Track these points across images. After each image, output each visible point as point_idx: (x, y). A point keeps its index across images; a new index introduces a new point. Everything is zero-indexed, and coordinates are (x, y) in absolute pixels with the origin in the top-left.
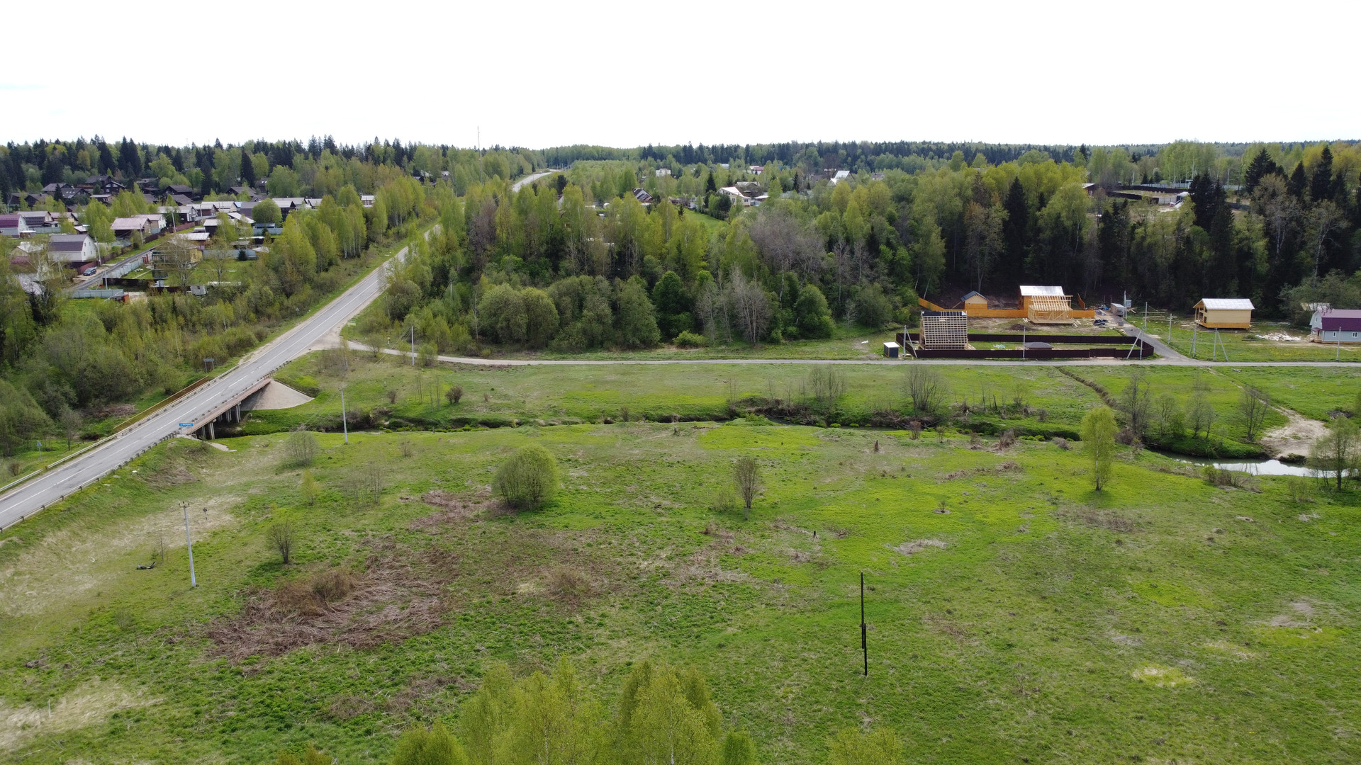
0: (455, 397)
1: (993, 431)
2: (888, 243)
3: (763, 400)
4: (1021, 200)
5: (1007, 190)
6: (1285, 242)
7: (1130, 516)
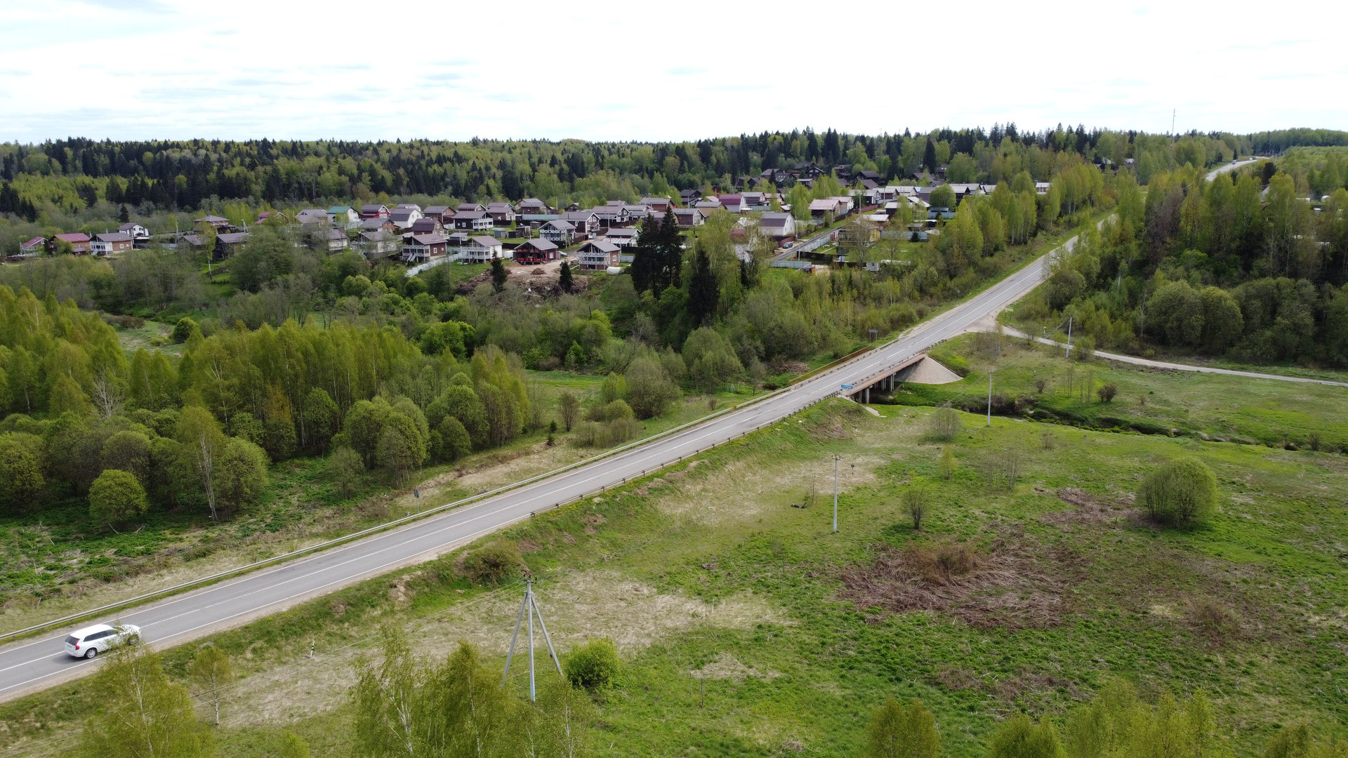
0: (1108, 395)
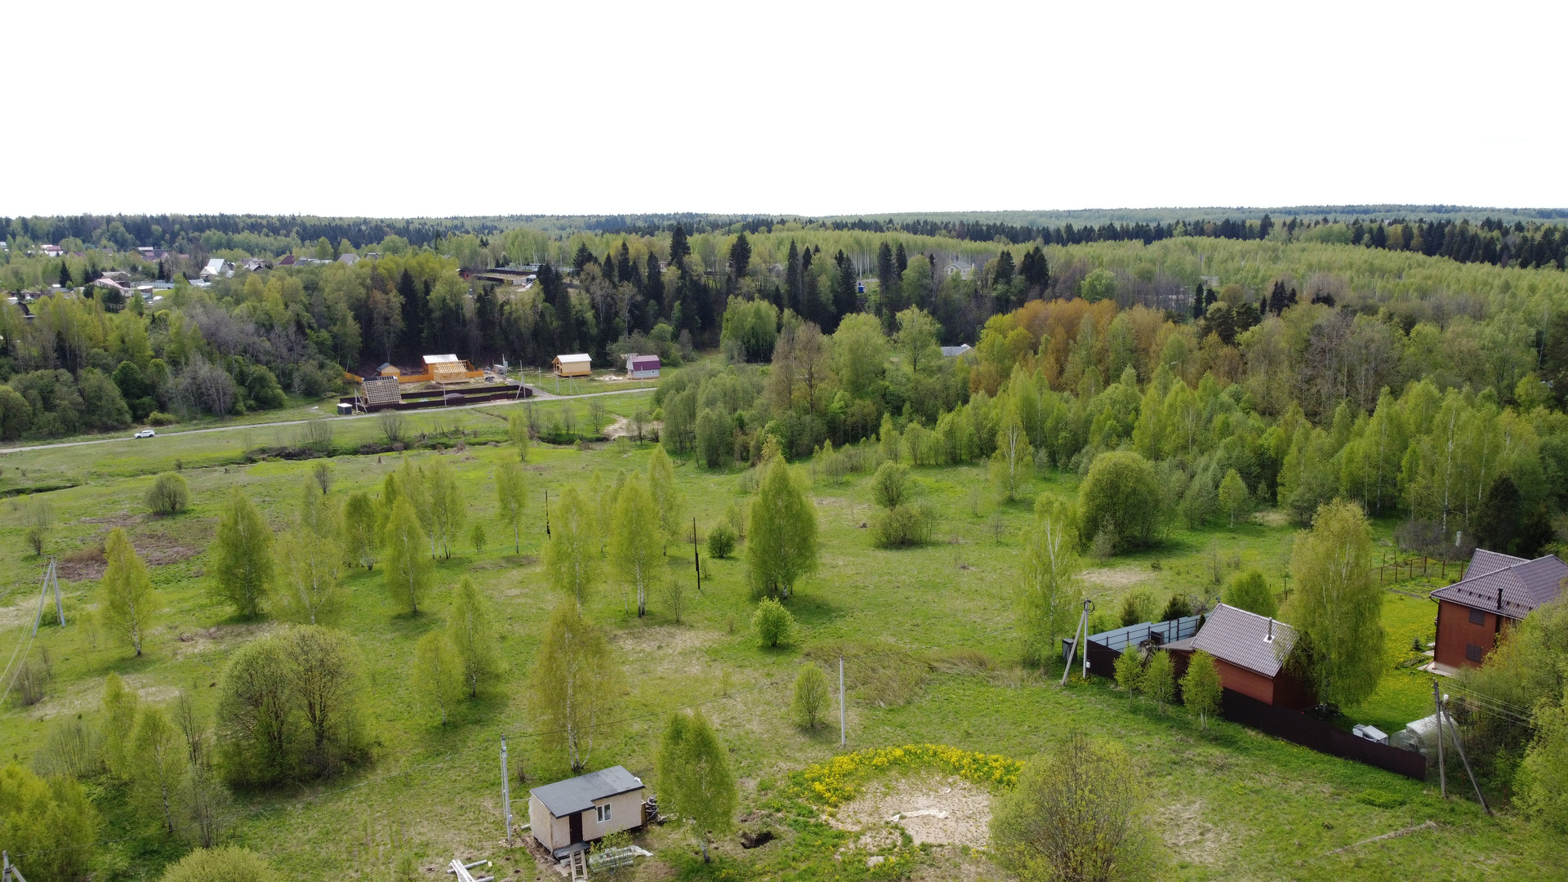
1: (447, 447)
2: (310, 327)
3: (270, 449)
4: (411, 288)
5: (399, 280)
6: (606, 311)
7: (543, 466)
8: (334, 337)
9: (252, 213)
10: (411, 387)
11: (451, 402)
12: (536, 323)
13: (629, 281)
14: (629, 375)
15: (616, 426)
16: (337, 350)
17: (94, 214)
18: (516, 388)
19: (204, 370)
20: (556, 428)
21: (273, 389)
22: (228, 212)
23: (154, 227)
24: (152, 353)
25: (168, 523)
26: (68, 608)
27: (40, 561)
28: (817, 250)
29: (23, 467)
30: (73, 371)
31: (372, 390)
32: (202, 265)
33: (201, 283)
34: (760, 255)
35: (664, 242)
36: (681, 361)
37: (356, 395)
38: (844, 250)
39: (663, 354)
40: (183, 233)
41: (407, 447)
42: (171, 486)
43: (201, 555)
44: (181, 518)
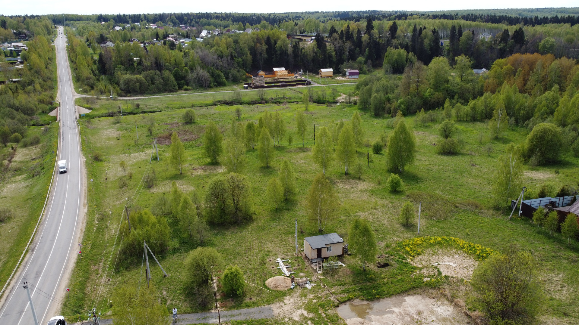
0: (137, 107)
1: (280, 103)
2: (235, 57)
3: (222, 101)
4: (270, 42)
5: (266, 39)
6: (340, 52)
7: (313, 112)
8: (243, 60)
9: (217, 12)
10: (269, 80)
11: (282, 86)
12: (314, 56)
13: (349, 40)
14: (347, 77)
15: (341, 97)
16: (243, 65)
17: (166, 13)
18: (305, 81)
19: (201, 72)
20: (319, 97)
21: (222, 79)
22: (209, 12)
23: (185, 18)
24: (184, 65)
25: (189, 126)
26: (160, 155)
27: (152, 137)
28: (425, 28)
29: (146, 104)
30: (160, 71)
31: (256, 80)
32: (200, 32)
33: (199, 40)
34: (402, 30)
35: (363, 24)
36: (367, 72)
37: (250, 82)
38: (436, 28)
39: (360, 69)
40: (194, 20)
41: (266, 102)
42: (190, 114)
43: (200, 139)
44: (193, 125)
